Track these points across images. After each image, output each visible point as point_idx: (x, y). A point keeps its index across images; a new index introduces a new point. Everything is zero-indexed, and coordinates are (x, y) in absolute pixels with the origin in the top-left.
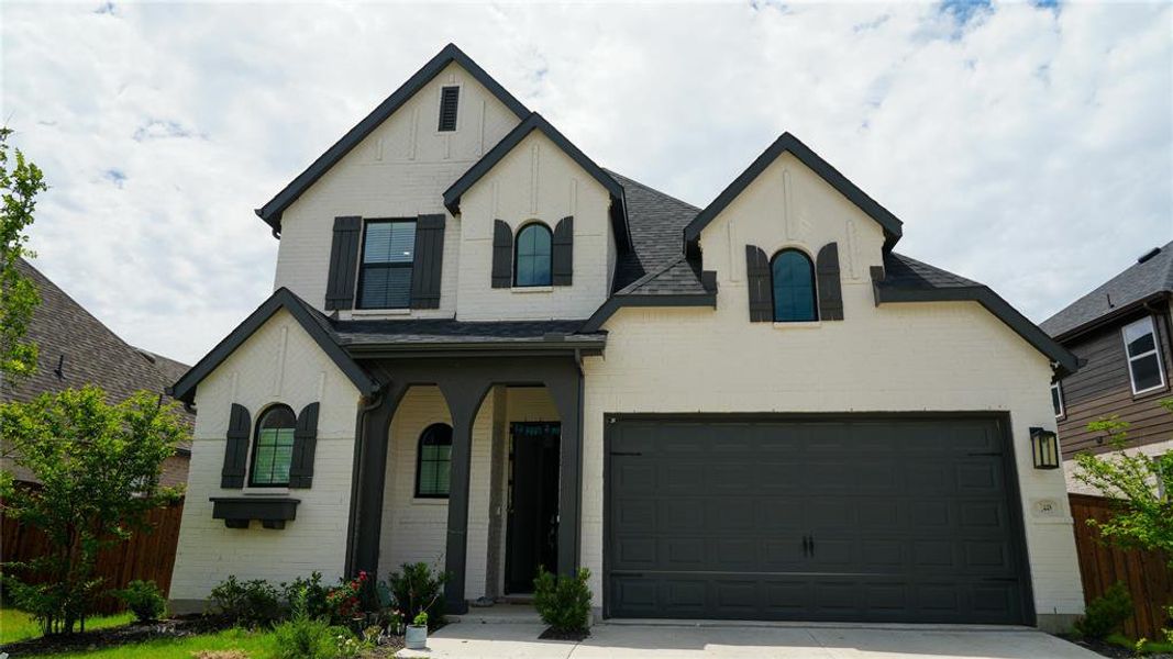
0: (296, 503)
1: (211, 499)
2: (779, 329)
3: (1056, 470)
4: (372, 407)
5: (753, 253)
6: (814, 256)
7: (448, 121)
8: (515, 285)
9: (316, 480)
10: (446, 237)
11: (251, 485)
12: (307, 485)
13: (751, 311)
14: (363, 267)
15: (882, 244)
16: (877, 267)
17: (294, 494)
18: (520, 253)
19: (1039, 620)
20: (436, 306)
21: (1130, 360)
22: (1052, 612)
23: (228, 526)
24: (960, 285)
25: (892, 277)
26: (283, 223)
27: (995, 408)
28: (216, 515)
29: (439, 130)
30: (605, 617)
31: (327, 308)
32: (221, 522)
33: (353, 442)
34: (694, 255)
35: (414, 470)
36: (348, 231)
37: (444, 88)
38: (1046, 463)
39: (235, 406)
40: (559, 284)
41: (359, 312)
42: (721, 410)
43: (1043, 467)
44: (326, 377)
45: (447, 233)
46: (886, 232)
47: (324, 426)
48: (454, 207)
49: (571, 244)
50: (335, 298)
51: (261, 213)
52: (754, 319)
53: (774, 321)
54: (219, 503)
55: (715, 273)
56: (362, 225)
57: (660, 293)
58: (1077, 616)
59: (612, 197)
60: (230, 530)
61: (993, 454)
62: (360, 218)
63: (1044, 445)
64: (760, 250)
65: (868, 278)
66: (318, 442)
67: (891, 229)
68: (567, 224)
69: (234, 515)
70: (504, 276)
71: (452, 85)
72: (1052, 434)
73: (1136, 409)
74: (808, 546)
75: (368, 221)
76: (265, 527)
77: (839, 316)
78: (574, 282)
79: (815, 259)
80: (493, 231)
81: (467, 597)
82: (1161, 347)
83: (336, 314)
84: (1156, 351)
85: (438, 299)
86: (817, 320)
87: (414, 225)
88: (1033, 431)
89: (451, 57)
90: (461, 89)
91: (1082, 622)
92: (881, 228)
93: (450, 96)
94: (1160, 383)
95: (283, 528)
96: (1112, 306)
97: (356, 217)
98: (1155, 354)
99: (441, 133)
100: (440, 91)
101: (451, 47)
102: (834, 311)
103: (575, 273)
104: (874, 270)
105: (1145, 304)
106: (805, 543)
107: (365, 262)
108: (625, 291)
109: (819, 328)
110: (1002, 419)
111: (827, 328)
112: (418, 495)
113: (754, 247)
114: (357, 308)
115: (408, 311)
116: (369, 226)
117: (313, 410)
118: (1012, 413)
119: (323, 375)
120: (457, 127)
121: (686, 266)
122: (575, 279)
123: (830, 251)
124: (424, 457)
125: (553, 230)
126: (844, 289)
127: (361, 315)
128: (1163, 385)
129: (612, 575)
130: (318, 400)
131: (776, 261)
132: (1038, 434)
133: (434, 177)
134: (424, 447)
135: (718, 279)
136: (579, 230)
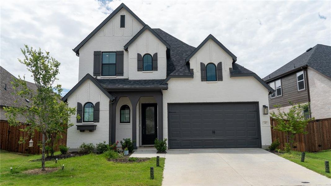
0: (96, 126)
1: (76, 126)
2: (208, 83)
3: (268, 115)
4: (112, 103)
5: (202, 64)
6: (216, 65)
7: (123, 25)
8: (143, 70)
9: (100, 120)
10: (124, 57)
11: (84, 122)
12: (98, 121)
13: (202, 79)
14: (102, 64)
15: (232, 62)
16: (231, 68)
17: (95, 124)
18: (144, 62)
19: (262, 147)
20: (123, 75)
21: (298, 82)
22: (265, 145)
23: (81, 131)
24: (249, 73)
25: (234, 70)
26: (80, 52)
27: (255, 101)
28: (78, 129)
29: (121, 27)
30: (169, 149)
31: (94, 76)
32: (79, 131)
33: (109, 111)
34: (188, 64)
35: (120, 116)
36: (98, 55)
37: (121, 15)
38: (266, 113)
39: (78, 103)
40: (154, 70)
41: (103, 77)
42: (194, 102)
43: (265, 114)
44: (100, 96)
45: (124, 56)
46: (233, 59)
47: (101, 107)
48: (126, 50)
49: (157, 60)
50: (96, 73)
51: (74, 50)
52: (202, 80)
53: (207, 81)
54: (78, 126)
55: (193, 69)
56: (101, 53)
57: (180, 74)
58: (269, 146)
59: (167, 48)
60: (81, 132)
61: (255, 111)
62: (101, 51)
63: (266, 110)
64: (204, 64)
65: (228, 71)
66: (100, 111)
67: (234, 59)
68: (156, 55)
69: (82, 129)
70: (141, 68)
71: (123, 15)
72: (267, 107)
73: (298, 95)
74: (214, 132)
75: (102, 52)
76: (90, 131)
77: (222, 80)
78: (158, 70)
79: (216, 66)
80: (137, 56)
81: (137, 146)
82: (305, 79)
83: (96, 77)
84: (304, 80)
85: (123, 73)
86: (216, 81)
87: (115, 53)
88: (263, 106)
89: (123, 7)
90: (126, 16)
91: (270, 147)
92: (232, 58)
93: (123, 18)
94: (304, 88)
95: (93, 132)
96: (295, 67)
97: (100, 51)
98: (303, 81)
99: (121, 28)
100: (120, 16)
101: (123, 4)
102: (221, 79)
103: (158, 67)
104: (230, 69)
105: (302, 68)
106: (213, 132)
107: (103, 63)
108: (172, 74)
109: (217, 83)
110: (257, 103)
111: (219, 83)
112: (121, 122)
113: (202, 63)
114: (102, 76)
115: (115, 76)
116: (103, 53)
117: (98, 104)
118: (259, 102)
119: (100, 95)
120: (125, 27)
121: (186, 67)
122: (158, 69)
123: (220, 64)
124: (121, 113)
125: (152, 56)
126: (223, 73)
127: (103, 78)
128: (305, 89)
129: (170, 140)
130: (99, 101)
131: (208, 66)
132: (265, 107)
133: (120, 40)
134: (122, 111)
135: (194, 71)
136: (159, 56)
